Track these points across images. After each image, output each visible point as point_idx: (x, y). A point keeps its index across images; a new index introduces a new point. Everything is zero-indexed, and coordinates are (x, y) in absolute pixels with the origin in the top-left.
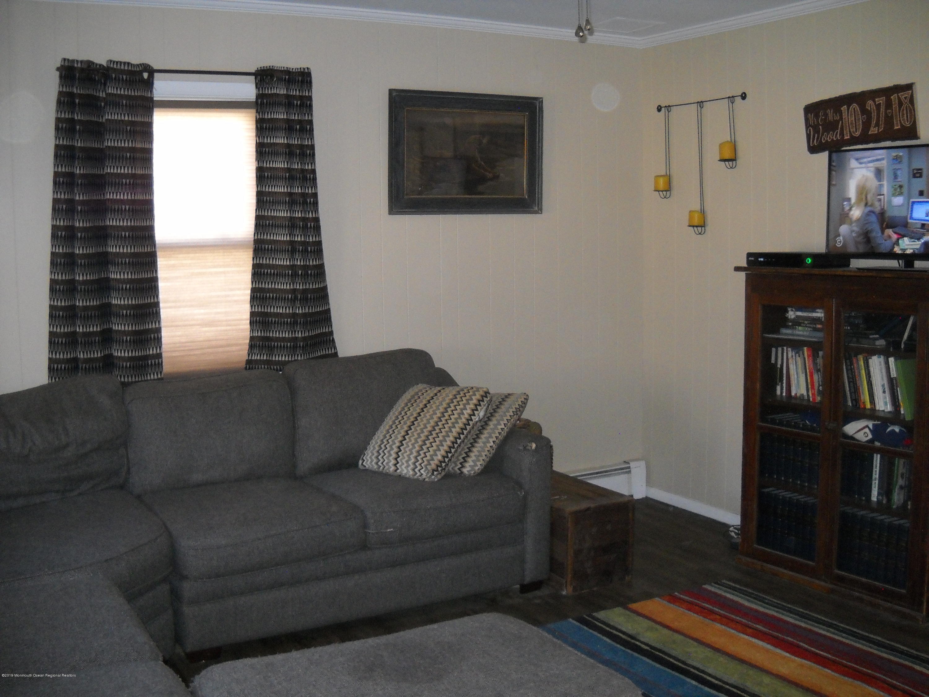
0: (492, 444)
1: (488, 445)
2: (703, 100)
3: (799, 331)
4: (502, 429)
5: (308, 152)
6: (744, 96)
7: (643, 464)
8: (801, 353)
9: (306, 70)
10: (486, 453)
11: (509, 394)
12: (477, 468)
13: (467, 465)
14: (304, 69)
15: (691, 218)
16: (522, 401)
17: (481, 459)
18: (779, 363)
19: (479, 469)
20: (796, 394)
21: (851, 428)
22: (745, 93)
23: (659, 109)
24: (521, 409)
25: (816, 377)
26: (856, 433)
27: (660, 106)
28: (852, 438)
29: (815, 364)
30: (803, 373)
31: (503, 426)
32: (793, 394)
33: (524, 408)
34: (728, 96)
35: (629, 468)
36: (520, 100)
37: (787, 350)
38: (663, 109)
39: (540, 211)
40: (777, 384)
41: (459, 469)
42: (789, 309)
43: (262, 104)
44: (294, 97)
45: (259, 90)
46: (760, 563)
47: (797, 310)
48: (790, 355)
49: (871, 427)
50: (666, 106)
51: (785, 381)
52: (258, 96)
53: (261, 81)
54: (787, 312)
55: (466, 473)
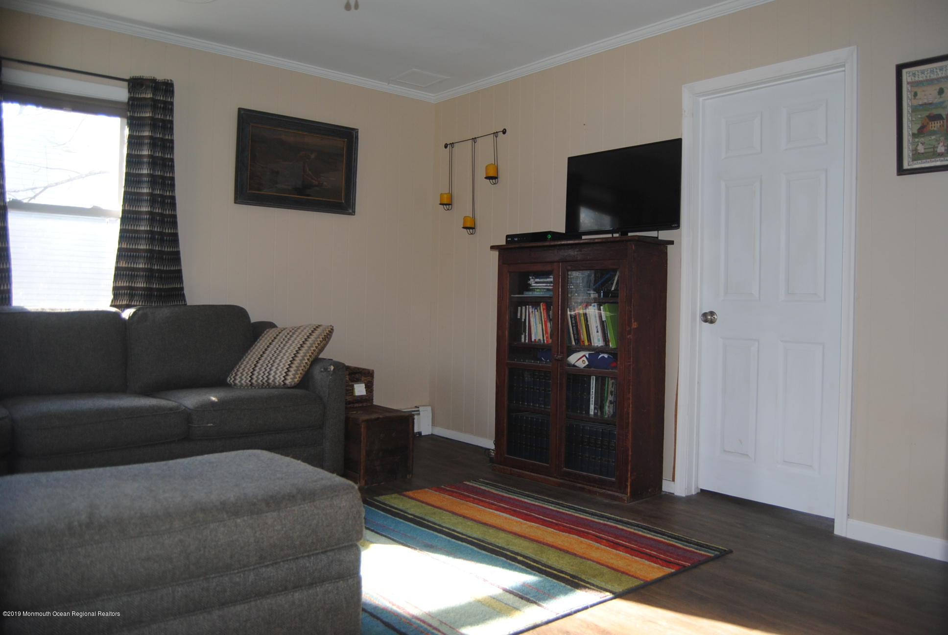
0: (307, 361)
1: (304, 362)
2: (476, 137)
3: (537, 292)
4: (314, 350)
5: (168, 144)
6: (504, 132)
7: (429, 408)
8: (538, 308)
9: (170, 82)
10: (303, 368)
11: (319, 326)
12: (296, 380)
13: (288, 377)
14: (168, 80)
15: (464, 222)
16: (329, 331)
17: (299, 372)
18: (523, 318)
19: (298, 381)
20: (535, 340)
21: (573, 359)
22: (505, 129)
23: (446, 146)
24: (328, 336)
25: (549, 325)
26: (577, 361)
27: (447, 144)
28: (574, 366)
29: (548, 315)
30: (540, 323)
31: (315, 348)
32: (533, 340)
33: (331, 336)
34: (493, 132)
35: (418, 411)
36: (341, 129)
37: (529, 308)
38: (449, 146)
39: (353, 213)
40: (522, 334)
41: (283, 381)
42: (531, 277)
43: (132, 105)
44: (159, 101)
45: (131, 94)
46: (509, 469)
47: (536, 278)
48: (531, 311)
49: (587, 356)
50: (450, 144)
51: (527, 331)
52: (130, 99)
53: (132, 86)
54: (529, 280)
55: (289, 384)
